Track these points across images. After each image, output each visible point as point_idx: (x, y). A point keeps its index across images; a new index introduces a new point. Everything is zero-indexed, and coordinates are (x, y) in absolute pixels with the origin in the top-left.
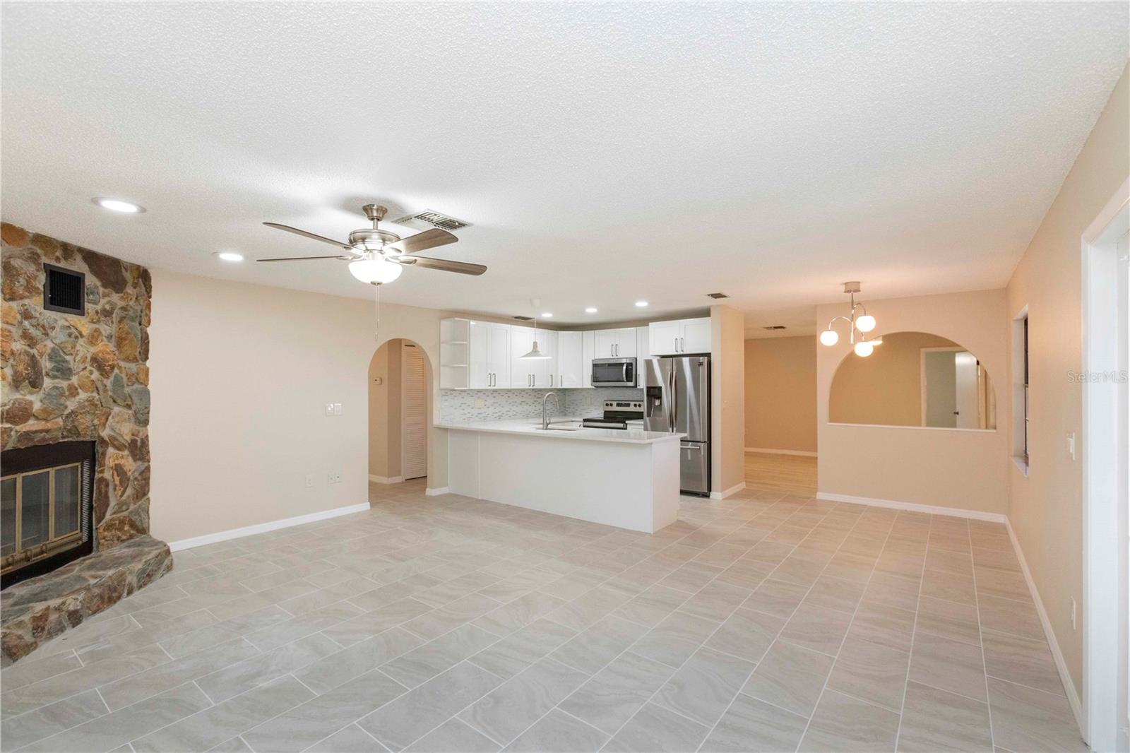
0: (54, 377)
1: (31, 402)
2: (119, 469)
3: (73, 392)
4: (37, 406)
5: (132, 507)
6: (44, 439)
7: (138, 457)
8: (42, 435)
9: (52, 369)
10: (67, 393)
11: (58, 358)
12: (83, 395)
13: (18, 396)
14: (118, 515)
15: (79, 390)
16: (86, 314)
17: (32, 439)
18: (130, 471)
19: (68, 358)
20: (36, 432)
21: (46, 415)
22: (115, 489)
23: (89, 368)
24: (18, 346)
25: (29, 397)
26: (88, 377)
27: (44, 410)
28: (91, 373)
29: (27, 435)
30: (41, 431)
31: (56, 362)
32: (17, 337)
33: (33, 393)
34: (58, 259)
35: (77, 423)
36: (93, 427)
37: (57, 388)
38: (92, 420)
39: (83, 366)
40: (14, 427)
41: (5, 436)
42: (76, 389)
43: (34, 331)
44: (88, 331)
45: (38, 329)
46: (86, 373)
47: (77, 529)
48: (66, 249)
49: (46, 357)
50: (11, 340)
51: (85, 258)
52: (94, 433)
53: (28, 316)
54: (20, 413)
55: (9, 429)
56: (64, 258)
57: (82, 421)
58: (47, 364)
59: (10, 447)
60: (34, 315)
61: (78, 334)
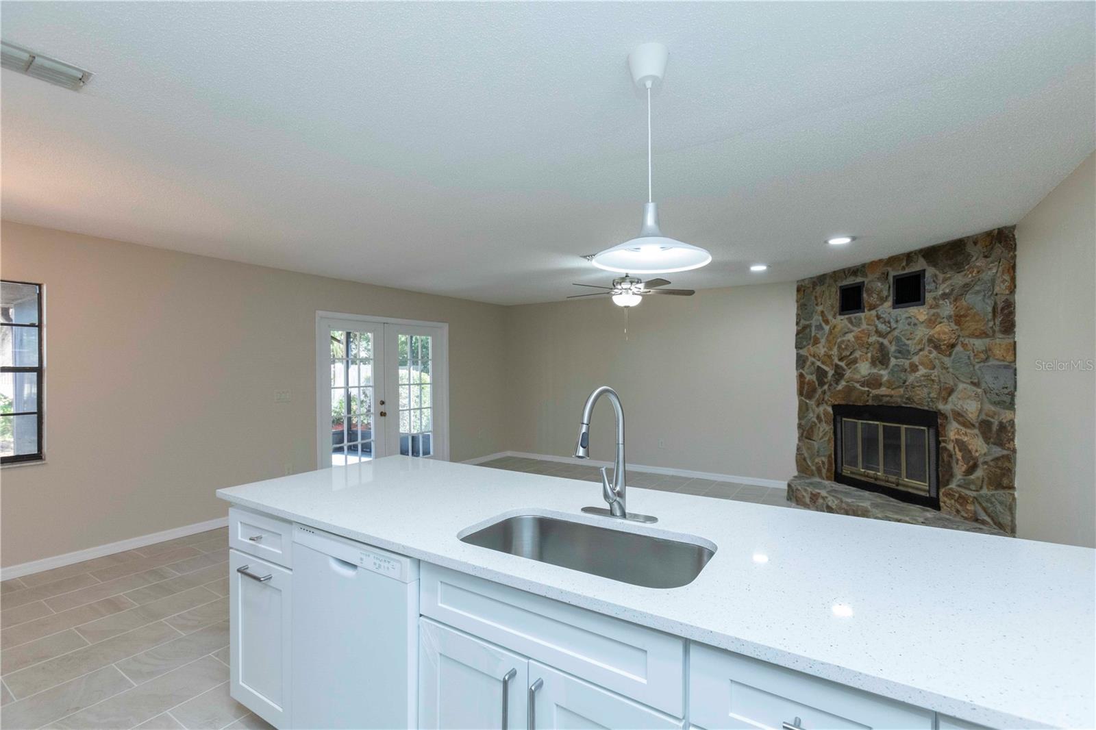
0: (896, 358)
1: (882, 375)
2: (962, 445)
3: (914, 368)
4: (885, 379)
5: (984, 491)
6: (888, 402)
7: (992, 440)
8: (888, 398)
9: (895, 352)
10: (909, 370)
11: (901, 343)
12: (922, 371)
13: (875, 371)
14: (959, 489)
15: (920, 367)
16: (926, 303)
17: (881, 400)
18: (977, 451)
19: (908, 342)
20: (882, 396)
21: (890, 385)
22: (957, 464)
23: (927, 348)
24: (873, 339)
25: (882, 372)
26: (926, 356)
27: (888, 381)
28: (930, 352)
29: (877, 397)
30: (887, 396)
31: (898, 346)
32: (873, 333)
33: (884, 369)
34: (904, 268)
35: (913, 394)
36: (930, 399)
37: (898, 366)
38: (929, 393)
39: (919, 347)
40: (870, 390)
41: (865, 395)
42: (917, 366)
43: (882, 327)
44: (926, 317)
45: (885, 325)
46: (926, 352)
47: (925, 482)
48: (909, 257)
49: (894, 343)
50: (869, 335)
51: (924, 256)
52: (931, 404)
53: (879, 317)
54: (874, 382)
55: (868, 391)
56: (907, 265)
57: (918, 392)
58: (893, 348)
59: (870, 403)
60: (882, 316)
61: (916, 321)
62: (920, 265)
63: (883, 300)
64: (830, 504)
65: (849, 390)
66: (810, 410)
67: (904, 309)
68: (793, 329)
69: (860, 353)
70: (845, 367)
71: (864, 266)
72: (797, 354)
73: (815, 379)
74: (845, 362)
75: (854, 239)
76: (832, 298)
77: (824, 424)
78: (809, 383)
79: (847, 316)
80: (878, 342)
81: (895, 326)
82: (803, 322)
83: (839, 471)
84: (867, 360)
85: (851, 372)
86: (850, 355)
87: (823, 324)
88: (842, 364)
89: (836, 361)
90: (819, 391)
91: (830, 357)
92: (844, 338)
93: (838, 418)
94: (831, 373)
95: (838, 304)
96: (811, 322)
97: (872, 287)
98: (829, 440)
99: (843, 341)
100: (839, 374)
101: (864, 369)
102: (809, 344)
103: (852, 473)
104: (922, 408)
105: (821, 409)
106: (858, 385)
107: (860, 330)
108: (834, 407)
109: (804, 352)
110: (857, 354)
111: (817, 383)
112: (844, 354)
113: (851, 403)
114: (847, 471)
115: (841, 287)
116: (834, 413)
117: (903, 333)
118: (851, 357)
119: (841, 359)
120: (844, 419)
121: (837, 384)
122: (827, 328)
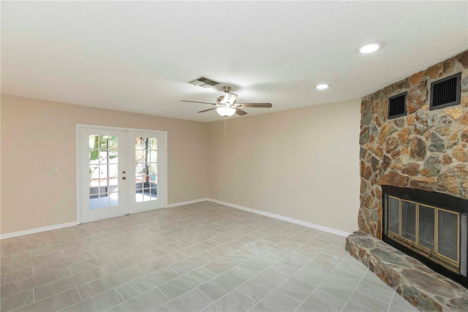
0: (431, 151)
1: (419, 165)
3: (448, 160)
4: (421, 168)
6: (423, 187)
8: (423, 184)
9: (431, 146)
10: (443, 161)
11: (436, 139)
12: (455, 162)
13: (413, 161)
15: (454, 160)
16: (461, 103)
17: (417, 185)
19: (442, 138)
20: (419, 182)
21: (425, 173)
23: (461, 143)
24: (413, 136)
25: (419, 163)
26: (461, 150)
27: (424, 170)
28: (464, 145)
29: (414, 182)
30: (423, 182)
31: (434, 141)
32: (413, 131)
33: (421, 160)
34: (441, 74)
35: (446, 182)
36: (462, 189)
37: (433, 158)
38: (462, 183)
39: (454, 142)
40: (409, 176)
41: (405, 180)
42: (450, 159)
43: (420, 126)
44: (461, 115)
45: (423, 124)
46: (459, 146)
47: (456, 260)
48: (446, 64)
49: (430, 139)
50: (409, 133)
51: (460, 61)
52: (463, 193)
53: (417, 118)
54: (412, 170)
55: (408, 177)
56: (444, 71)
57: (450, 181)
58: (428, 143)
59: (409, 186)
60: (420, 117)
61: (451, 119)
62: (457, 68)
63: (421, 104)
64: (372, 261)
65: (393, 175)
66: (367, 187)
67: (440, 110)
68: (359, 131)
69: (402, 147)
70: (391, 158)
71: (407, 79)
72: (361, 148)
73: (371, 166)
74: (391, 154)
75: (383, 44)
76: (384, 107)
77: (376, 199)
78: (367, 168)
79: (393, 120)
80: (417, 138)
81: (431, 124)
82: (365, 126)
83: (386, 233)
84: (407, 153)
85: (395, 162)
86: (395, 149)
87: (377, 127)
88: (389, 155)
89: (385, 153)
90: (373, 174)
91: (381, 150)
92: (391, 136)
93: (386, 195)
94: (381, 161)
95: (387, 112)
96: (369, 125)
97: (413, 95)
98: (379, 210)
99: (390, 138)
100: (386, 163)
101: (405, 160)
102: (367, 141)
103: (394, 237)
104: (454, 195)
105: (374, 187)
106: (399, 172)
107: (403, 129)
108: (383, 186)
109: (364, 147)
110: (400, 148)
111: (372, 169)
112: (390, 148)
113: (395, 185)
114: (391, 234)
115: (389, 98)
116: (383, 192)
117: (438, 130)
118: (395, 150)
119: (388, 152)
120: (390, 196)
121: (385, 170)
122: (379, 129)
